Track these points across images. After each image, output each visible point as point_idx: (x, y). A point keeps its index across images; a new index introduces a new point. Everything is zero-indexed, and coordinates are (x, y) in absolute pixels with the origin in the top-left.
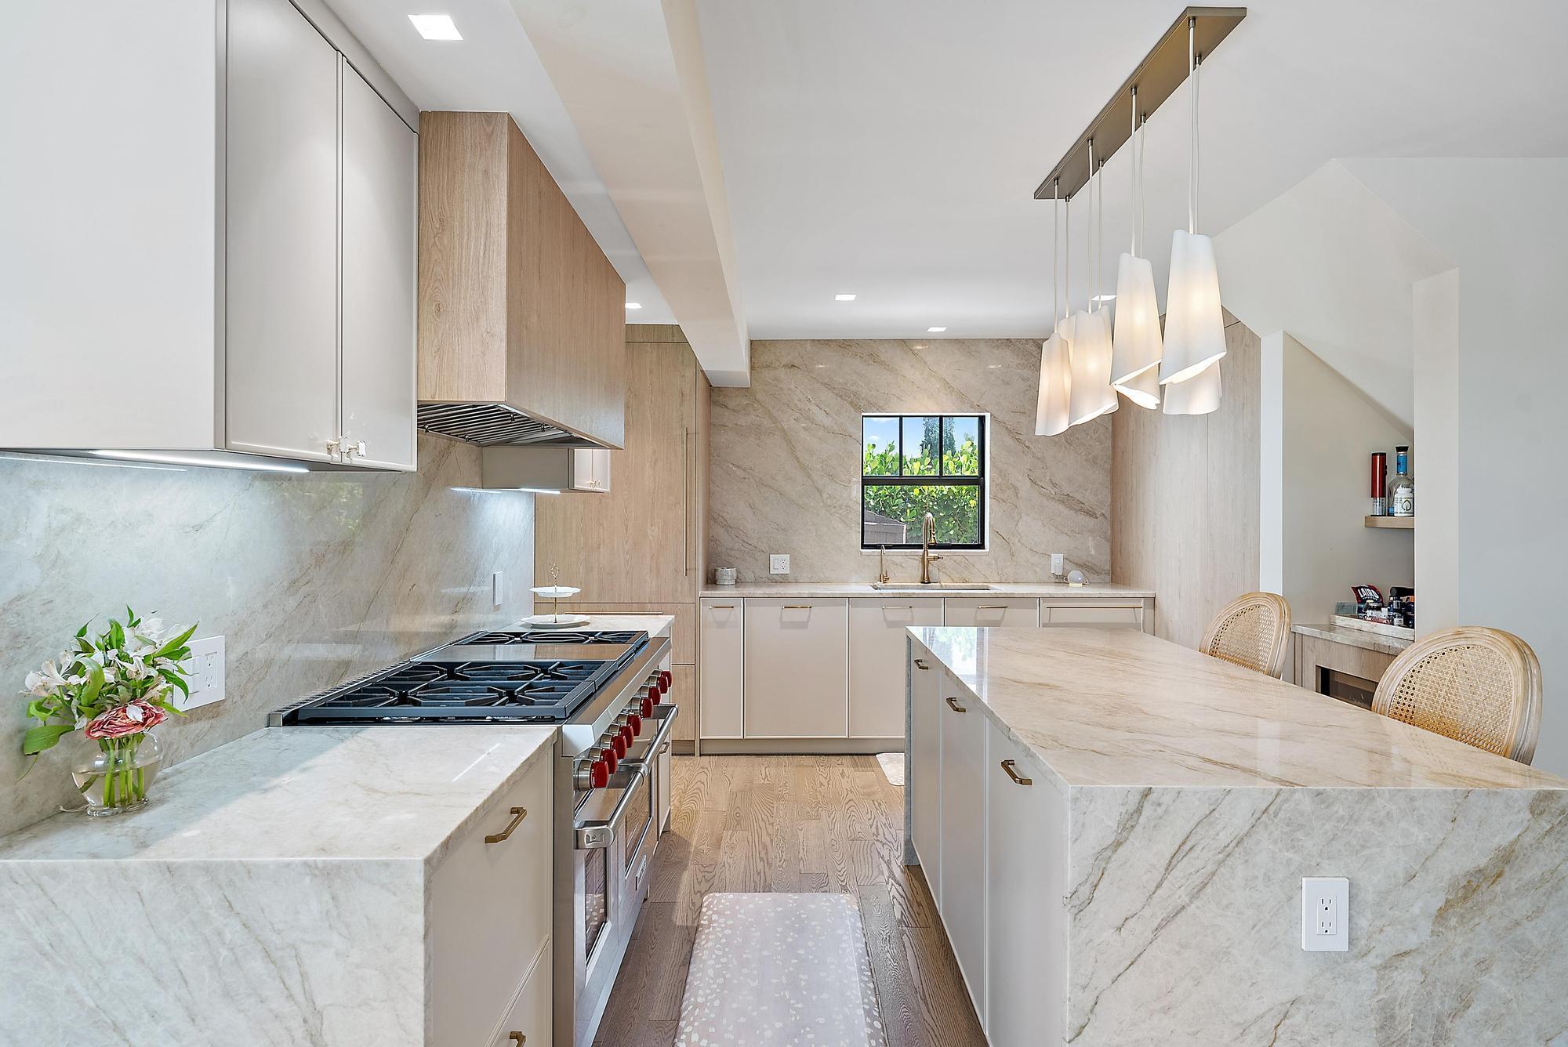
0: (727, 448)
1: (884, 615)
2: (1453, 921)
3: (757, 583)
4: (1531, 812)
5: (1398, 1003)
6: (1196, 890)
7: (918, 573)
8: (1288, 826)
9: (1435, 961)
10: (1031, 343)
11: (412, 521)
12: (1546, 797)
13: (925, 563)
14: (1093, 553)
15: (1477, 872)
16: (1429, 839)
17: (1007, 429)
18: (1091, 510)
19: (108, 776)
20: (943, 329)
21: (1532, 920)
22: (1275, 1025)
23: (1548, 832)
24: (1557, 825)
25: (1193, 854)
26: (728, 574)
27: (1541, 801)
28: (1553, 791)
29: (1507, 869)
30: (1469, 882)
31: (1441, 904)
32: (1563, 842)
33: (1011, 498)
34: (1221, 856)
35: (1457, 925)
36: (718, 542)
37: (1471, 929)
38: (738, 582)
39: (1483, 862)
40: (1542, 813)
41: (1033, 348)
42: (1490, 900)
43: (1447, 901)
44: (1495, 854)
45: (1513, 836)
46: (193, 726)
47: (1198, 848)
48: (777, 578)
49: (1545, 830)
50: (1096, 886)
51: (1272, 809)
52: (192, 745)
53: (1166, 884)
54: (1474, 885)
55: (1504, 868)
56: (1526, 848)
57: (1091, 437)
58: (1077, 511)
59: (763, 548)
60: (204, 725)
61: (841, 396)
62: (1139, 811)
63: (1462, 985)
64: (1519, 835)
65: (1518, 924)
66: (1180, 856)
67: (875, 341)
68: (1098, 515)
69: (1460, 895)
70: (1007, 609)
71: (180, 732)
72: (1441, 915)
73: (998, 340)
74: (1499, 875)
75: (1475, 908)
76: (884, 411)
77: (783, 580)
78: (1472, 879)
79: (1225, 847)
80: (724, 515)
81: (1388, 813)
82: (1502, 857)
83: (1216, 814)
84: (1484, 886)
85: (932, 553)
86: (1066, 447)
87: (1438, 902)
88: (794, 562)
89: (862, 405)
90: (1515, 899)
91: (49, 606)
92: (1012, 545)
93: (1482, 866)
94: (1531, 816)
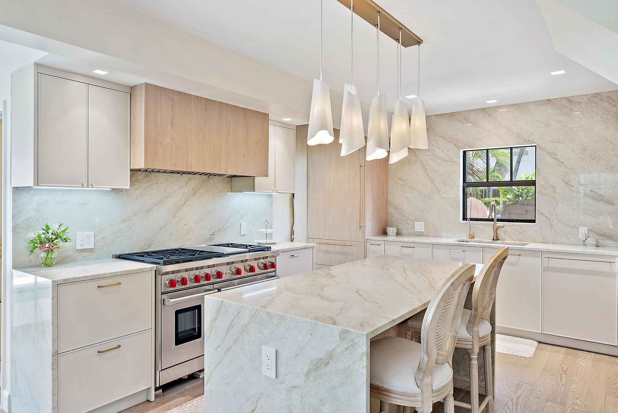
0: (395, 171)
1: (450, 254)
2: (311, 379)
3: (409, 235)
4: (340, 338)
5: (293, 407)
6: (235, 342)
7: (491, 234)
8: (259, 324)
9: (305, 394)
10: (564, 100)
11: (185, 203)
12: (345, 332)
13: (496, 229)
14: (611, 227)
15: (319, 359)
16: (303, 341)
17: (548, 152)
18: (610, 200)
19: (45, 259)
20: (495, 101)
21: (341, 388)
22: (256, 401)
23: (347, 348)
24: (350, 346)
25: (234, 328)
26: (391, 230)
27: (343, 333)
28: (348, 330)
29: (331, 361)
30: (317, 363)
31: (307, 370)
32: (352, 355)
33: (551, 193)
34: (241, 330)
35: (313, 381)
36: (392, 215)
37: (318, 384)
38: (398, 234)
39: (322, 356)
40: (344, 339)
41: (566, 102)
42: (325, 374)
43: (309, 369)
44: (326, 353)
45: (333, 347)
46: (83, 253)
47: (235, 326)
48: (419, 234)
49: (345, 347)
50: (211, 332)
51: (255, 316)
52: (83, 258)
53: (227, 337)
54: (319, 365)
55: (330, 360)
56: (338, 354)
57: (610, 154)
58: (598, 201)
59: (412, 219)
60: (87, 254)
61: (449, 142)
62: (220, 308)
63: (315, 408)
64: (335, 347)
65: (335, 388)
66: (231, 327)
67: (467, 111)
68: (615, 204)
69: (314, 368)
70: (521, 257)
71: (79, 254)
72: (307, 374)
73: (541, 101)
74: (328, 363)
75: (319, 375)
76: (472, 147)
77: (420, 234)
78: (318, 362)
79: (242, 327)
80: (394, 202)
81: (289, 326)
82: (329, 355)
83: (240, 314)
84: (323, 366)
85: (500, 224)
86: (590, 161)
87: (306, 369)
88: (426, 226)
89: (461, 145)
90: (334, 376)
91: (38, 220)
92: (551, 220)
93: (321, 357)
94: (339, 339)
